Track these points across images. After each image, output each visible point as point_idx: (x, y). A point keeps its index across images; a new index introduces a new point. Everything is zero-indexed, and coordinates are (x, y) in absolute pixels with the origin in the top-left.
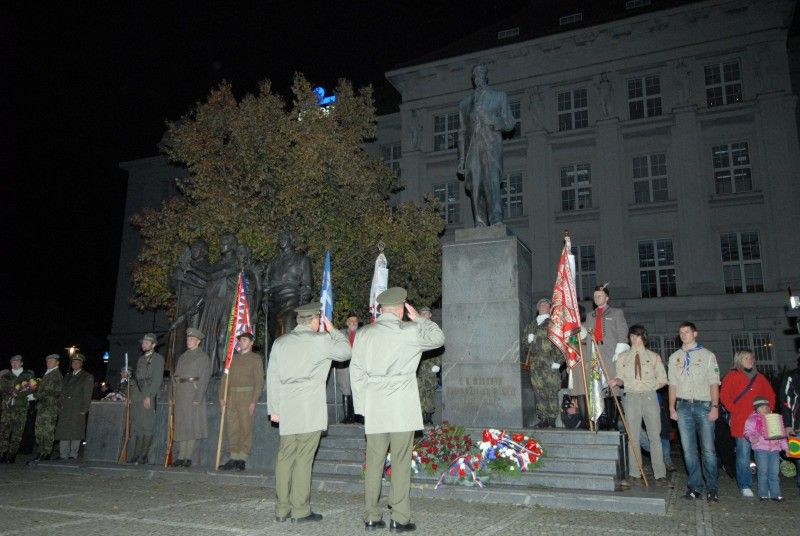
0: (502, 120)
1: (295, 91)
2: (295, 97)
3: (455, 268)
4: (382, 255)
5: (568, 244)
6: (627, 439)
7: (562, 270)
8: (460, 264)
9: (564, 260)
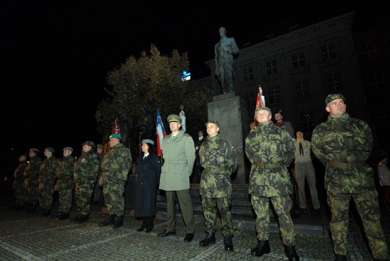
0: (232, 49)
1: (151, 52)
2: (152, 54)
3: (213, 113)
4: (182, 111)
5: (261, 91)
6: (297, 188)
7: (259, 104)
8: (215, 111)
9: (259, 99)
